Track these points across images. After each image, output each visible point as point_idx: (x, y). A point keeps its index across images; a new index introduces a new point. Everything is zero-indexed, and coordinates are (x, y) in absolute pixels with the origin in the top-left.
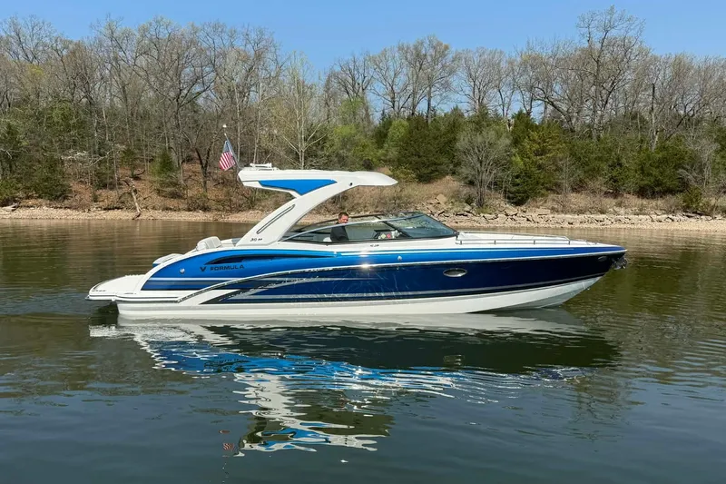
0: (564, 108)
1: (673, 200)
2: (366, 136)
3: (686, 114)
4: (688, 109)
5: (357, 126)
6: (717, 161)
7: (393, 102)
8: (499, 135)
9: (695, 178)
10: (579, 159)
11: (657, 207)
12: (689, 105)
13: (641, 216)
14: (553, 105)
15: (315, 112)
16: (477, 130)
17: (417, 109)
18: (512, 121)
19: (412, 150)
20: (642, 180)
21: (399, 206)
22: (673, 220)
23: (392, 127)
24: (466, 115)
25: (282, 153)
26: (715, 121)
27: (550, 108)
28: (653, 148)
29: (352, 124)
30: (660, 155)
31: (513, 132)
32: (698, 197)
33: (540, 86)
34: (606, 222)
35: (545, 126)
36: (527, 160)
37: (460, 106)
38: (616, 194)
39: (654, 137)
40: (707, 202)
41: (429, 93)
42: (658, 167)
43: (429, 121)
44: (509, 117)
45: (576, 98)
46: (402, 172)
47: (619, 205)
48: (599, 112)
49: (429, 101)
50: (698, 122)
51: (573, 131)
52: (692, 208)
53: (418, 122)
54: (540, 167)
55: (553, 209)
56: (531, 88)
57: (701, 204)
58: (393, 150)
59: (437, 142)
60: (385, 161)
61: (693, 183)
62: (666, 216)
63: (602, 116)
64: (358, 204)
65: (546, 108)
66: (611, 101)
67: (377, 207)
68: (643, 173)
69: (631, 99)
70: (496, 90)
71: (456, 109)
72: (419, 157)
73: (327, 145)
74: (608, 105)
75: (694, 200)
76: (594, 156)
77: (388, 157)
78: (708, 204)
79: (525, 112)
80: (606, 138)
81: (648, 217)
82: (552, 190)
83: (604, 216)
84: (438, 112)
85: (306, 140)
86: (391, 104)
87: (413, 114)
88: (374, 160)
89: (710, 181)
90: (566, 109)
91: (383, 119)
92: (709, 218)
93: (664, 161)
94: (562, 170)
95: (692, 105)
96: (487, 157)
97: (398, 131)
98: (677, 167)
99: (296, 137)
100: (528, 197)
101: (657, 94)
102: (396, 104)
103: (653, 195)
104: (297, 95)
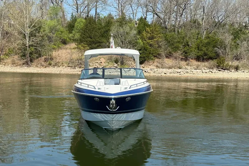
0: (162, 16)
1: (212, 62)
2: (63, 26)
3: (219, 21)
4: (219, 19)
5: (58, 21)
6: (232, 44)
7: (77, 9)
8: (131, 28)
9: (222, 52)
10: (170, 42)
11: (205, 66)
12: (220, 17)
13: (198, 70)
14: (157, 15)
15: (35, 13)
16: (120, 26)
17: (90, 13)
18: (138, 22)
19: (87, 35)
20: (198, 53)
21: (81, 64)
22: (212, 72)
23: (77, 22)
24: (115, 18)
25: (16, 34)
26: (232, 25)
27: (156, 16)
28: (204, 37)
29: (56, 20)
30: (206, 41)
31: (138, 27)
32: (223, 61)
33: (151, 5)
34: (182, 73)
35: (153, 25)
36: (145, 42)
37: (112, 13)
38: (186, 59)
39: (204, 32)
40: (228, 64)
41: (96, 6)
42: (205, 47)
43: (96, 20)
44: (136, 20)
45: (168, 12)
46: (82, 46)
47: (188, 65)
48: (179, 19)
49: (96, 10)
50: (225, 25)
51: (166, 28)
52: (221, 66)
53: (90, 21)
54: (151, 45)
55: (157, 66)
56: (146, 6)
57: (225, 65)
58: (77, 34)
59: (100, 31)
60: (73, 40)
61: (221, 54)
62: (209, 70)
63: (180, 21)
64: (59, 62)
65: (154, 16)
66: (184, 14)
67: (69, 64)
68: (198, 49)
69: (193, 13)
70: (129, 6)
71: (110, 15)
72: (91, 38)
73: (42, 30)
74: (183, 16)
75: (222, 62)
76: (176, 41)
77: (75, 38)
78: (228, 65)
79: (144, 17)
80: (181, 32)
81: (201, 71)
82: (156, 57)
83: (180, 70)
84: (101, 15)
85: (29, 27)
86: (76, 10)
87: (88, 16)
88: (67, 39)
89: (229, 53)
90: (163, 17)
91: (72, 18)
92: (229, 71)
93: (208, 44)
94: (161, 47)
95: (221, 17)
96: (125, 39)
97: (80, 24)
98: (214, 47)
99: (24, 26)
100: (145, 60)
101: (206, 11)
102: (79, 10)
103: (203, 60)
104: (24, 3)
